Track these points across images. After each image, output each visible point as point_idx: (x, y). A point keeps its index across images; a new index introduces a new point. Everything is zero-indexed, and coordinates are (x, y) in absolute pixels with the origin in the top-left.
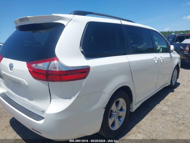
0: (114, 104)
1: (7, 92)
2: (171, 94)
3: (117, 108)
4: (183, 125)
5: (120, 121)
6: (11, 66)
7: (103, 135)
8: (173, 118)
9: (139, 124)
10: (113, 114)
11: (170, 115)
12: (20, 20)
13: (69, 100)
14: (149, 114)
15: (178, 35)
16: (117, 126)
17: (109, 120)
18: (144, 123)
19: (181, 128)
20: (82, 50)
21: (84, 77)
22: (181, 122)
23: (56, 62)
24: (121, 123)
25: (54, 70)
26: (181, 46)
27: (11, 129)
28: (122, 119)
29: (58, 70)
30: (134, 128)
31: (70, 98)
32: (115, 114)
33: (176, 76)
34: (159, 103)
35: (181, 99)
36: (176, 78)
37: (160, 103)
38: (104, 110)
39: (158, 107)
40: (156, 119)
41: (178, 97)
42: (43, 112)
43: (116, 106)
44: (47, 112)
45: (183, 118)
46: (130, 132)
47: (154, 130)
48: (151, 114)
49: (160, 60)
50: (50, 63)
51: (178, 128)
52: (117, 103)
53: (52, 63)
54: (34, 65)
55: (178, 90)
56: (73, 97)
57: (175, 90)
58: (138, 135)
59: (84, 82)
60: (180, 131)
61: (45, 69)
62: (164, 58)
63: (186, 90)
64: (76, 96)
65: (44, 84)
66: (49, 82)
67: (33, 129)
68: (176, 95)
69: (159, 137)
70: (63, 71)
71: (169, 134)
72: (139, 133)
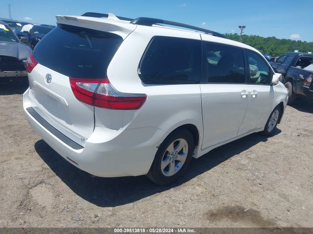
0: (172, 145)
1: (37, 108)
2: (261, 143)
3: (175, 149)
4: (259, 185)
5: (178, 167)
6: (49, 78)
7: (152, 179)
8: (250, 175)
9: (202, 175)
10: (169, 157)
11: (247, 171)
12: (66, 18)
13: (115, 130)
14: (220, 165)
15: (301, 55)
16: (172, 172)
17: (162, 162)
18: (209, 175)
19: (255, 188)
20: (140, 73)
21: (138, 108)
22: (258, 181)
23: (106, 85)
24: (178, 169)
25: (103, 94)
26: (302, 74)
27: (36, 154)
28: (180, 165)
29: (107, 95)
30: (195, 179)
31: (117, 129)
32: (171, 156)
33: (276, 119)
34: (238, 153)
35: (272, 152)
36: (275, 123)
37: (241, 154)
38: (157, 149)
39: (235, 158)
40: (227, 173)
41: (269, 150)
42: (83, 140)
43: (174, 147)
44: (87, 141)
45: (263, 177)
46: (187, 183)
47: (219, 185)
48: (223, 166)
49: (252, 95)
50: (99, 85)
51: (251, 188)
52: (176, 144)
53: (102, 85)
54: (79, 83)
55: (274, 140)
56: (121, 129)
57: (269, 139)
58: (197, 188)
59: (137, 113)
60: (252, 192)
61: (93, 92)
62: (258, 93)
63: (285, 142)
64: (124, 128)
65: (89, 108)
66: (95, 107)
67: (68, 158)
68: (267, 147)
69: (222, 194)
70: (114, 97)
71: (237, 192)
72: (199, 185)
